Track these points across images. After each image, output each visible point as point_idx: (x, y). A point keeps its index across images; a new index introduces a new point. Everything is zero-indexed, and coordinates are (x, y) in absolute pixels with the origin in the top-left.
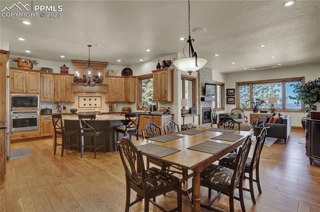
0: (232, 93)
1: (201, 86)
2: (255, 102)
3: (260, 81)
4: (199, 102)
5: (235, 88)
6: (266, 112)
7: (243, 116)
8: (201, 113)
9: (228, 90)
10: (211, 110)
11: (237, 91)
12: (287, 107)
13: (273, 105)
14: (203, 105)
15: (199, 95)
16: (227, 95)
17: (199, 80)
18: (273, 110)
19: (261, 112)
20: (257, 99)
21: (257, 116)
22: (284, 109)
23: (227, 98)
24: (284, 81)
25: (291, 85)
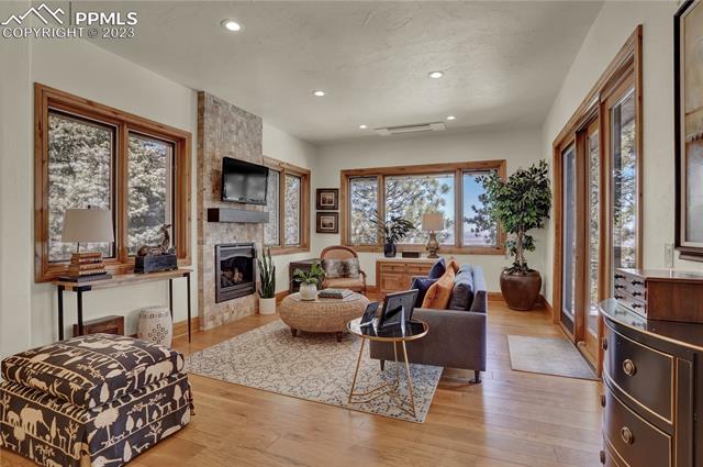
0: (331, 202)
1: (208, 168)
2: (389, 226)
3: (403, 169)
4: (200, 226)
5: (338, 187)
6: (416, 255)
7: (353, 271)
8: (210, 264)
9: (319, 191)
10: (253, 252)
11: (343, 197)
12: (466, 242)
13: (433, 236)
14: (217, 236)
15: (200, 200)
16: (318, 206)
17: (201, 145)
18: (434, 251)
19: (405, 255)
20: (393, 219)
21: (393, 267)
22: (459, 248)
23: (319, 215)
24: (459, 170)
25: (478, 181)
